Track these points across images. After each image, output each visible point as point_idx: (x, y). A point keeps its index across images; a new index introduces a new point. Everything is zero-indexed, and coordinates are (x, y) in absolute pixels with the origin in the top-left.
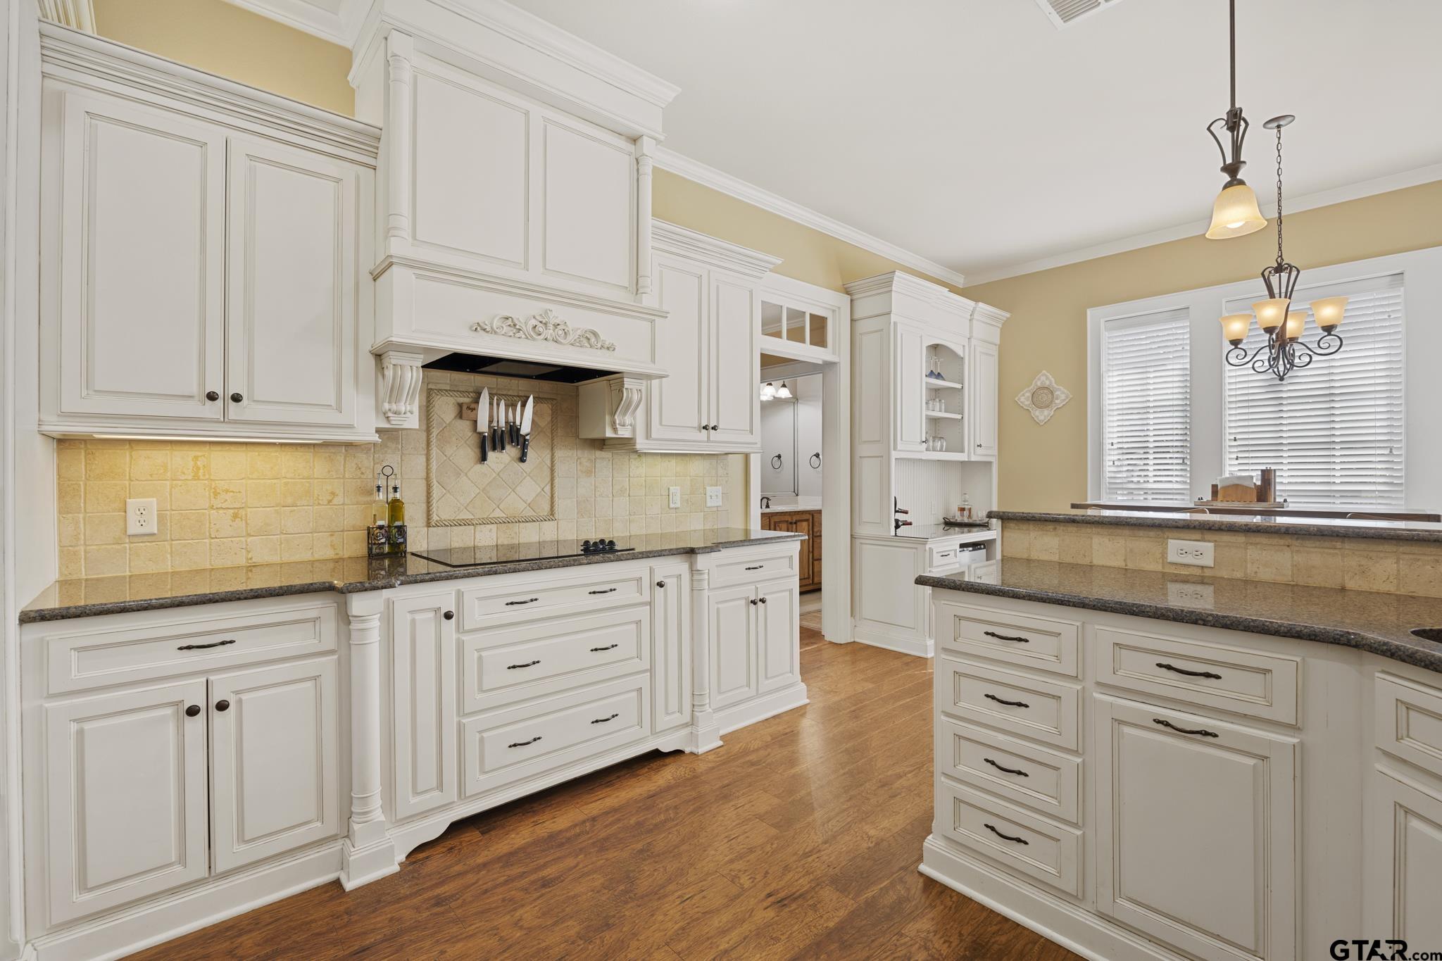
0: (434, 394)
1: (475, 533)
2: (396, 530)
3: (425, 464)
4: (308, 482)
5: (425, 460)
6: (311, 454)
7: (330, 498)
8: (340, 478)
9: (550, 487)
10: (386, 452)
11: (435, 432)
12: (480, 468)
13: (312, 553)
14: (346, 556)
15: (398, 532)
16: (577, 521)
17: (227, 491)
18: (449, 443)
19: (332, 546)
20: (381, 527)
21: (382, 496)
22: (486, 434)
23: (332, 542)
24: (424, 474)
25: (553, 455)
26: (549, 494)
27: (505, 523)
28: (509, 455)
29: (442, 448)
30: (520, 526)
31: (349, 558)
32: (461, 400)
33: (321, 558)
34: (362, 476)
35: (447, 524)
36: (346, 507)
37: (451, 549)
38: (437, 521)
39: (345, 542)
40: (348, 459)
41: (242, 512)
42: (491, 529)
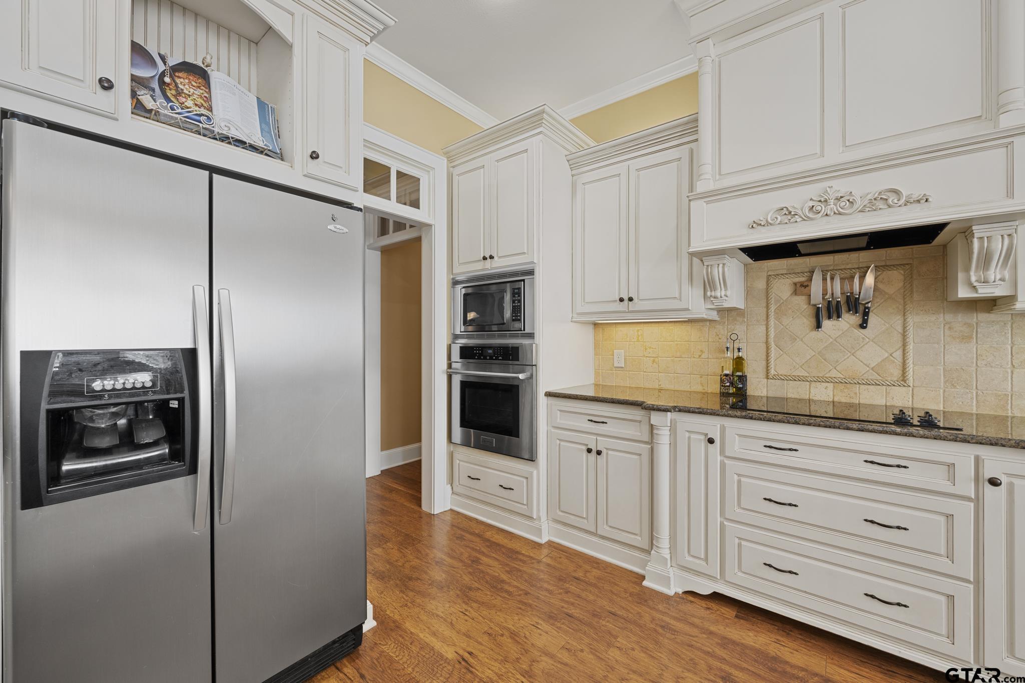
0: (772, 279)
1: (810, 388)
2: (737, 378)
3: (765, 332)
4: (688, 344)
5: (765, 328)
6: (690, 327)
7: (700, 354)
8: (706, 342)
9: (901, 353)
10: (736, 324)
11: (773, 308)
12: (814, 334)
13: (690, 387)
14: (709, 392)
15: (738, 379)
16: (944, 391)
17: (650, 348)
18: (786, 315)
19: (701, 384)
20: (726, 375)
21: (729, 354)
22: (820, 306)
23: (701, 381)
24: (764, 340)
25: (905, 320)
26: (900, 359)
27: (841, 383)
28: (848, 323)
29: (780, 319)
30: (861, 388)
31: (712, 393)
32: (797, 280)
33: (695, 390)
34: (720, 340)
35: (783, 378)
36: (709, 360)
37: (787, 398)
38: (774, 375)
39: (709, 382)
40: (710, 329)
41: (656, 360)
42: (827, 387)
